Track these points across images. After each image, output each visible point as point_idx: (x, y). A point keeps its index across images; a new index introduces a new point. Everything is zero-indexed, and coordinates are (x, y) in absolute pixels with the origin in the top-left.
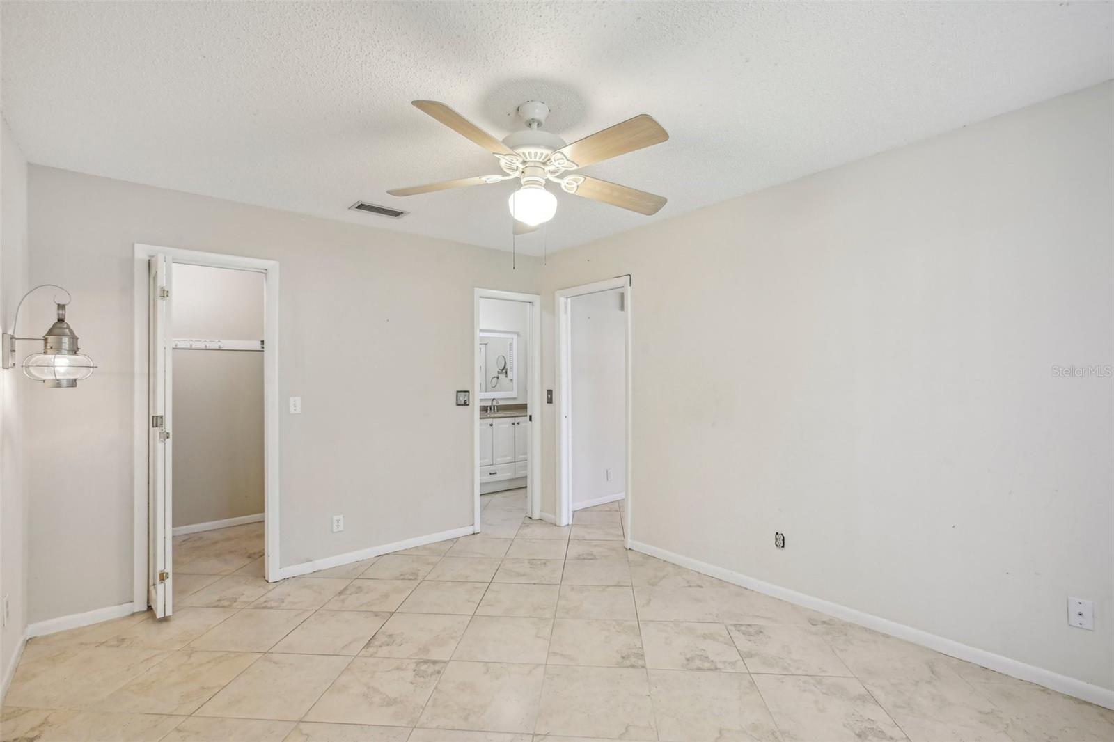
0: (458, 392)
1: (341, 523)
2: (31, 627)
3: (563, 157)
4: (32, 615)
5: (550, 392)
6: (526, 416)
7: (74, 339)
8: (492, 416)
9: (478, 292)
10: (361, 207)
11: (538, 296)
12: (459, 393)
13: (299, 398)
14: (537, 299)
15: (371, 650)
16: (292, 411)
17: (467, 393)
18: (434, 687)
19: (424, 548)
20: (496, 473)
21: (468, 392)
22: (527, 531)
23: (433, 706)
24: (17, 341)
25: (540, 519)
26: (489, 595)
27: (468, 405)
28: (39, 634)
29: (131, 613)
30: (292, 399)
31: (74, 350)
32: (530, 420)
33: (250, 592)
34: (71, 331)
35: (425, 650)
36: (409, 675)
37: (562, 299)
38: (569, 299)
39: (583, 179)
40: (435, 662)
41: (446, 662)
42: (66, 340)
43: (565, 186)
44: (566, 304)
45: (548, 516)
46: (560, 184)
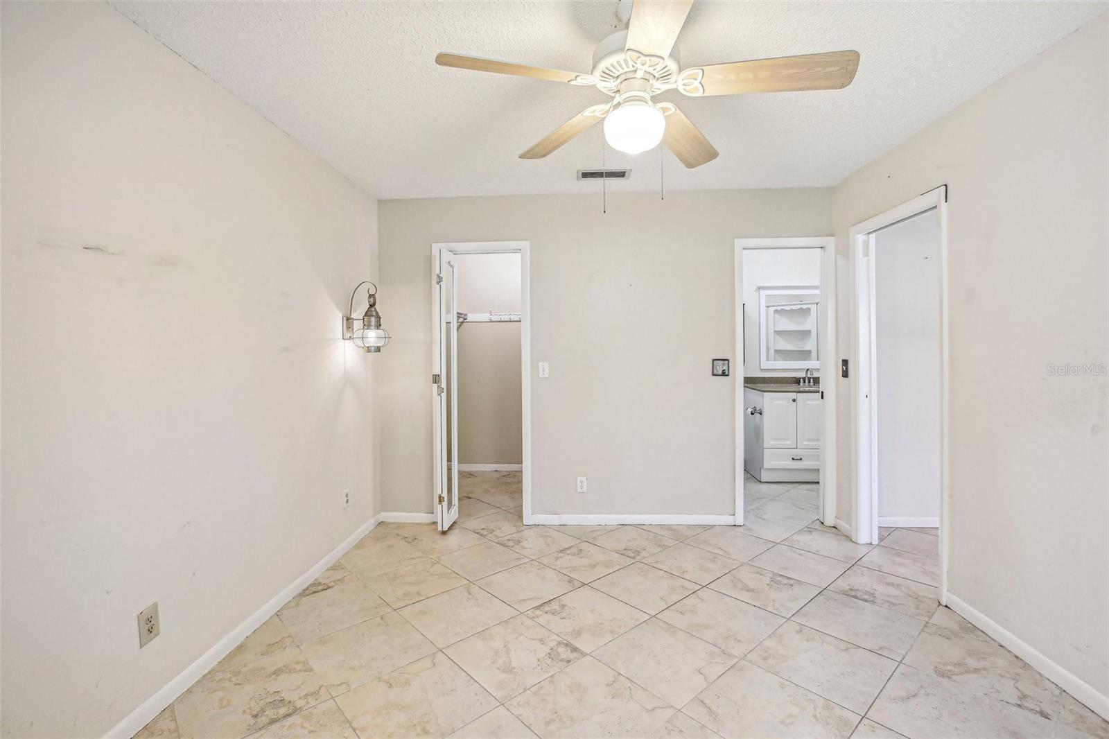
0: (714, 360)
1: (585, 485)
2: (383, 514)
3: (638, 55)
4: (384, 506)
5: (845, 362)
6: (819, 392)
7: (378, 318)
8: (807, 389)
9: (740, 243)
10: (586, 175)
11: (833, 238)
12: (715, 362)
13: (547, 363)
14: (830, 242)
15: (538, 612)
16: (541, 375)
17: (727, 362)
18: (552, 673)
19: (669, 528)
20: (801, 459)
21: (728, 360)
22: (805, 538)
23: (534, 693)
24: (355, 321)
25: (834, 527)
26: (689, 602)
27: (727, 375)
28: (387, 521)
29: (432, 521)
30: (541, 365)
31: (378, 326)
32: (822, 398)
33: (506, 529)
34: (377, 313)
35: (577, 633)
36: (543, 651)
37: (860, 238)
38: (873, 236)
39: (700, 73)
40: (575, 649)
41: (584, 654)
42: (373, 319)
43: (684, 89)
44: (867, 243)
45: (842, 524)
46: (676, 90)
